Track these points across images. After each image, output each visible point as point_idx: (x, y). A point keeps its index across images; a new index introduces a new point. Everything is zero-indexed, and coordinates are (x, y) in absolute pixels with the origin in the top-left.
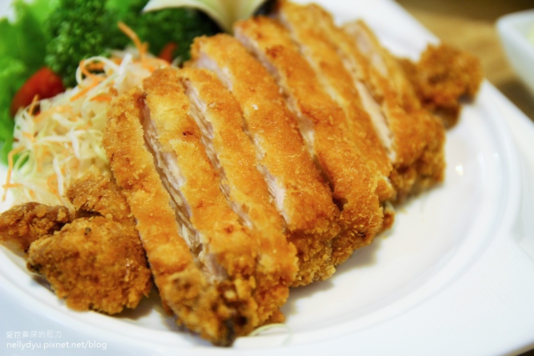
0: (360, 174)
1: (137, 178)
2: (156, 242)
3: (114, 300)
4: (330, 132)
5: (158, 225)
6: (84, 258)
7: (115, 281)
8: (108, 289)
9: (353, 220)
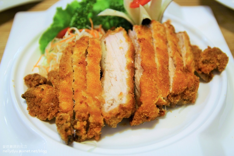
0: (152, 95)
1: (66, 76)
2: (63, 100)
3: (43, 116)
4: (148, 76)
5: (66, 94)
6: (38, 99)
7: (45, 109)
8: (42, 111)
9: (143, 111)
